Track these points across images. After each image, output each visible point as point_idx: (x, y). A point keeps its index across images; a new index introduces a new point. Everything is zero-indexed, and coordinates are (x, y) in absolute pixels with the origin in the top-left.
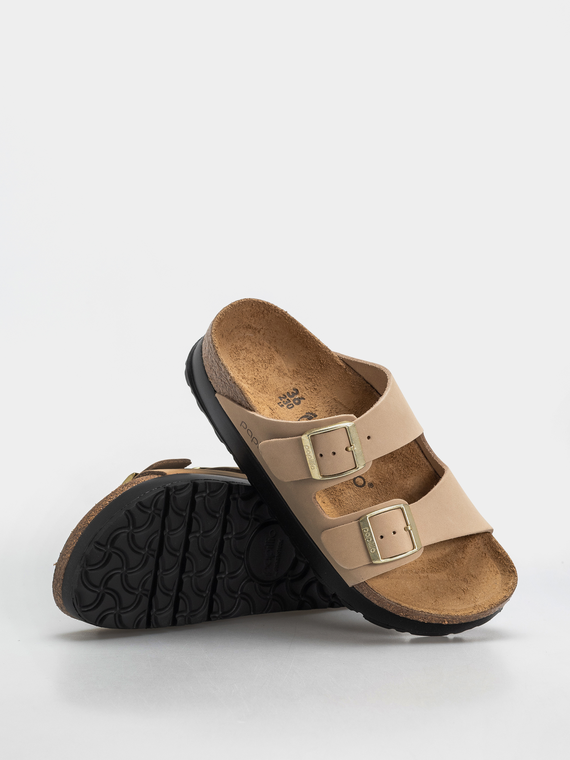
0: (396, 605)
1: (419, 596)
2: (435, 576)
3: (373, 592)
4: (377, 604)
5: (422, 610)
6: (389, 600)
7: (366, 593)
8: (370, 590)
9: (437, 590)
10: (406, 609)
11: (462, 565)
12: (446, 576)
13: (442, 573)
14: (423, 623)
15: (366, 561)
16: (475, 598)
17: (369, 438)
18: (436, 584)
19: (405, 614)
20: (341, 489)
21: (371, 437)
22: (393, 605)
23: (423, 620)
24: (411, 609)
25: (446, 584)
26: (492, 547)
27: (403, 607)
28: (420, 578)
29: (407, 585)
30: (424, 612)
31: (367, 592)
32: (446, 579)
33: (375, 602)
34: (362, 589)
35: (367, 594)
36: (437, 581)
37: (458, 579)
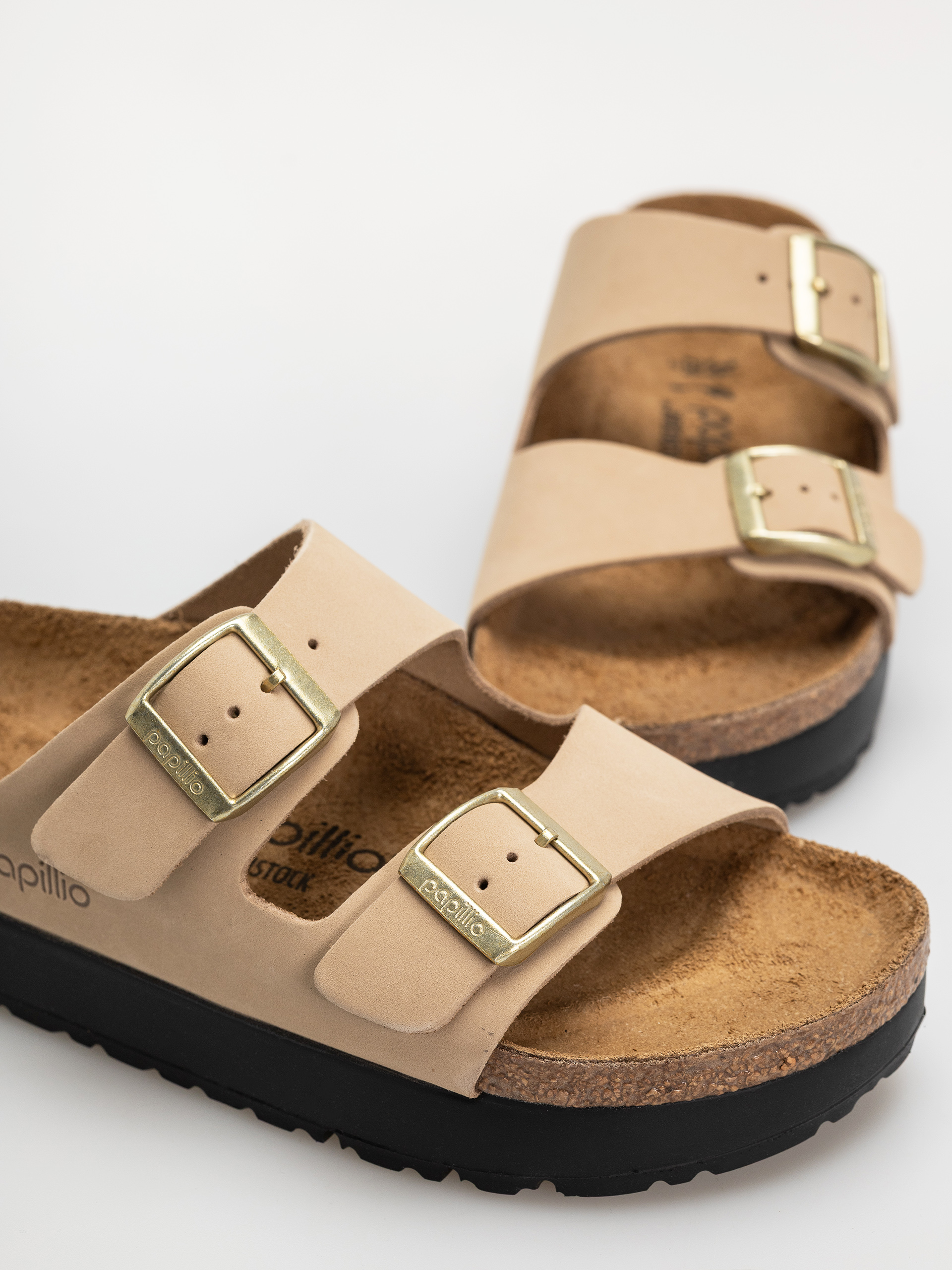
0: (624, 1064)
1: (677, 1038)
2: (695, 984)
3: (541, 1065)
4: (572, 1102)
5: (705, 1045)
6: (598, 1062)
7: (525, 1082)
8: (531, 1064)
9: (718, 1010)
10: (659, 1062)
11: (754, 932)
12: (723, 971)
13: (710, 968)
14: (728, 1095)
15: (475, 973)
16: (833, 984)
17: (313, 645)
18: (708, 1000)
19: (662, 1089)
20: (325, 894)
21: (319, 641)
22: (615, 1073)
23: (724, 1083)
24: (672, 1057)
25: (734, 988)
26: (808, 866)
27: (646, 1060)
28: (656, 1002)
29: (629, 1031)
30: (713, 1049)
31: (524, 1077)
32: (730, 980)
33: (563, 1099)
34: (507, 1078)
35: (528, 1085)
36: (708, 992)
37: (760, 965)
